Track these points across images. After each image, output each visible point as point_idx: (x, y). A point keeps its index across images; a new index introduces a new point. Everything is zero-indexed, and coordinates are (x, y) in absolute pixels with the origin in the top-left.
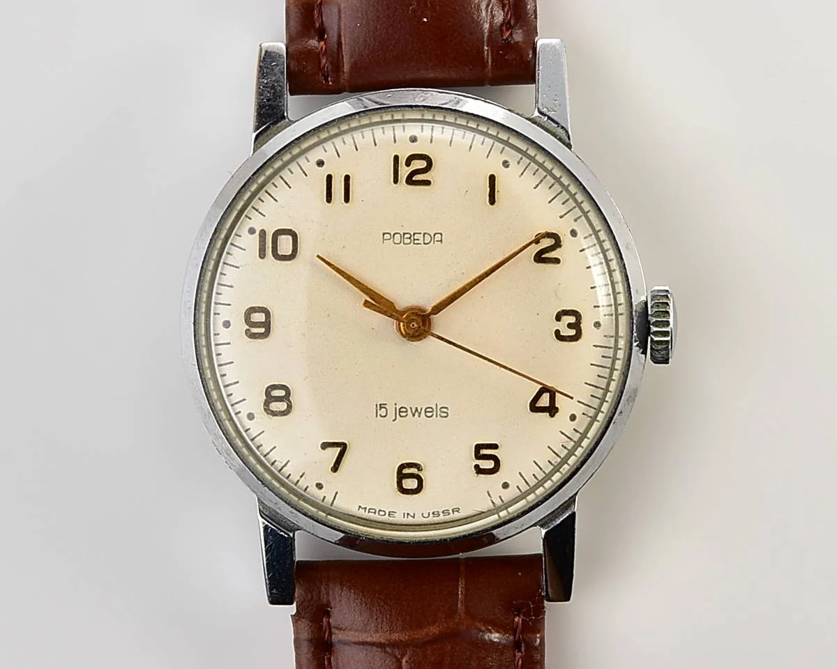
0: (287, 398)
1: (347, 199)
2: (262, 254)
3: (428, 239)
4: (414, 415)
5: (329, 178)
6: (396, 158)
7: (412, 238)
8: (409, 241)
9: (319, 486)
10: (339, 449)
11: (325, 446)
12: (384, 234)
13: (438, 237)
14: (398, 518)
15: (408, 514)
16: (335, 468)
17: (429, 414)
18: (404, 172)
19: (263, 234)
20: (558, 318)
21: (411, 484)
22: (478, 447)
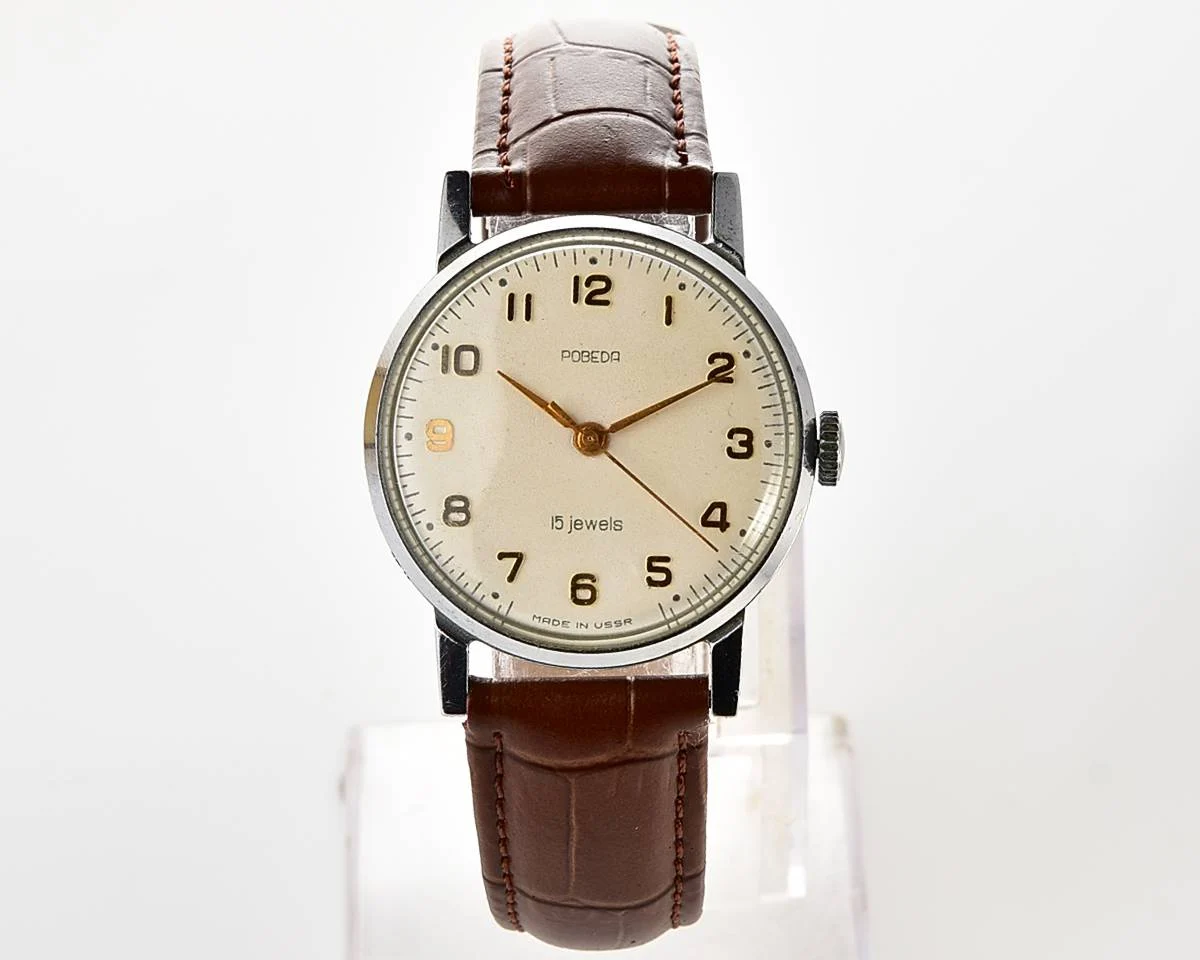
0: (465, 510)
1: (528, 317)
2: (445, 369)
3: (605, 357)
4: (588, 528)
5: (512, 297)
6: (577, 279)
7: (591, 356)
8: (586, 359)
9: (496, 596)
10: (515, 560)
11: (502, 556)
13: (615, 356)
14: (572, 630)
15: (581, 624)
16: (511, 578)
18: (585, 291)
19: (446, 349)
20: (730, 436)
21: (584, 594)
22: (651, 560)
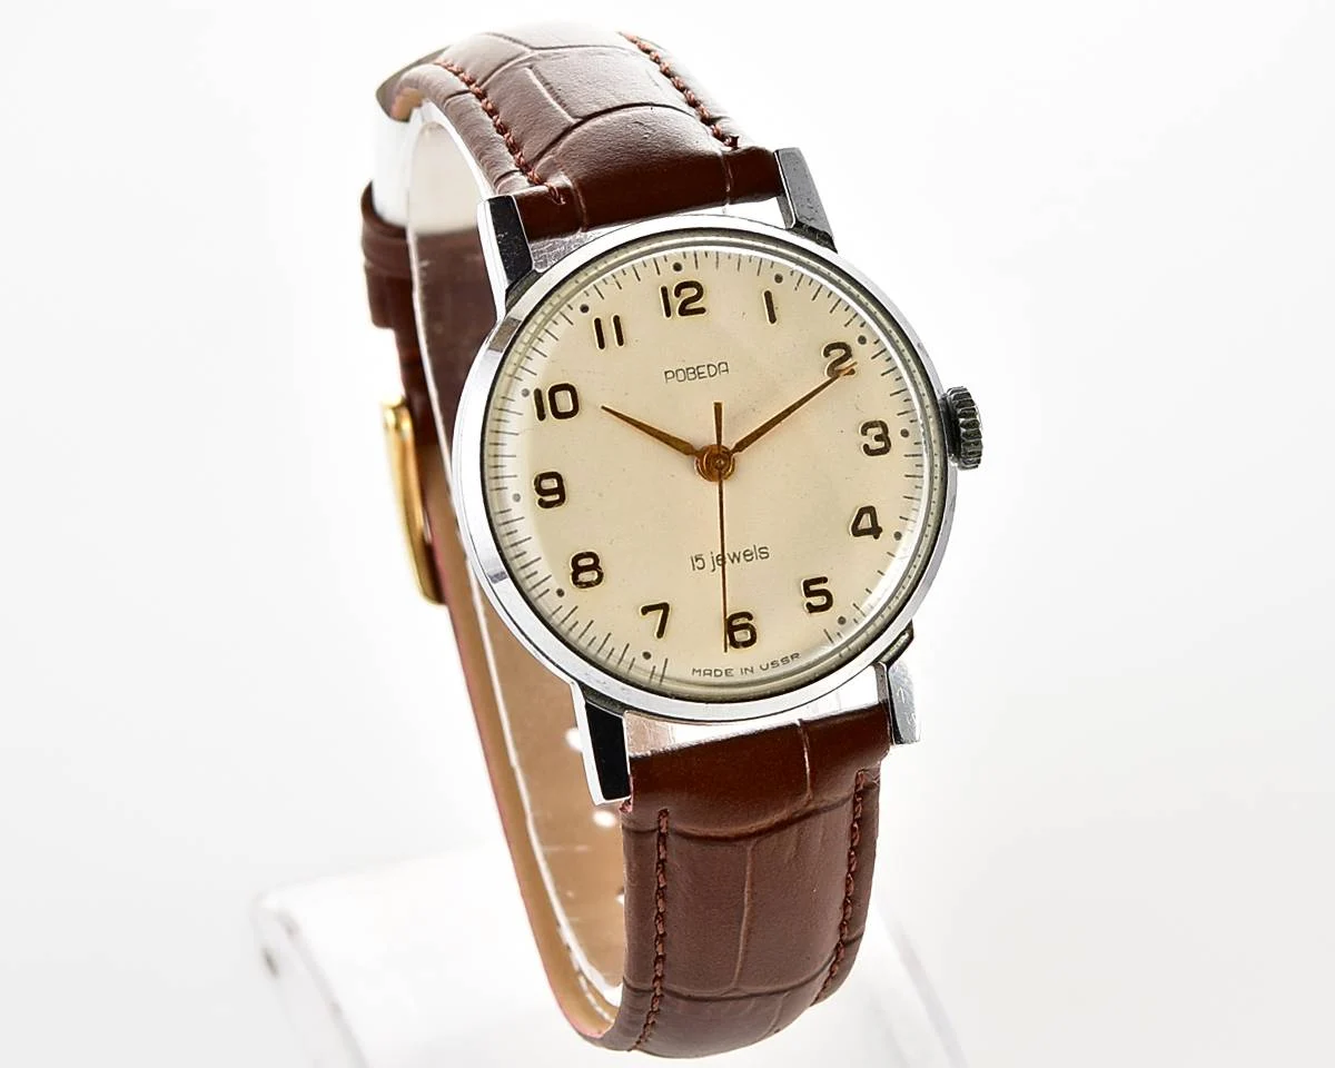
0: (595, 567)
1: (621, 342)
2: (541, 416)
3: (712, 370)
4: (733, 561)
5: (598, 322)
6: (664, 290)
8: (693, 376)
9: (647, 655)
10: (661, 612)
11: (646, 610)
12: (666, 373)
13: (723, 367)
14: (738, 678)
15: (746, 669)
16: (660, 633)
17: (748, 558)
18: (676, 303)
19: (538, 394)
20: (864, 432)
21: (741, 636)
22: (807, 584)
